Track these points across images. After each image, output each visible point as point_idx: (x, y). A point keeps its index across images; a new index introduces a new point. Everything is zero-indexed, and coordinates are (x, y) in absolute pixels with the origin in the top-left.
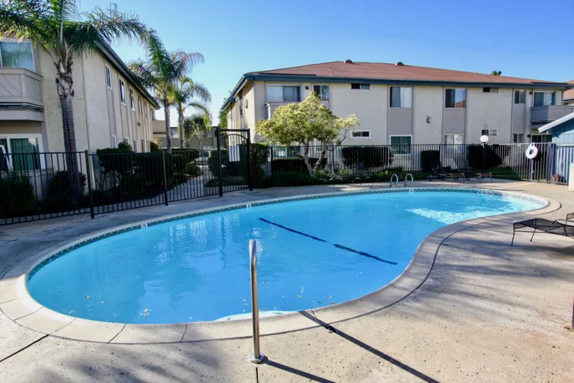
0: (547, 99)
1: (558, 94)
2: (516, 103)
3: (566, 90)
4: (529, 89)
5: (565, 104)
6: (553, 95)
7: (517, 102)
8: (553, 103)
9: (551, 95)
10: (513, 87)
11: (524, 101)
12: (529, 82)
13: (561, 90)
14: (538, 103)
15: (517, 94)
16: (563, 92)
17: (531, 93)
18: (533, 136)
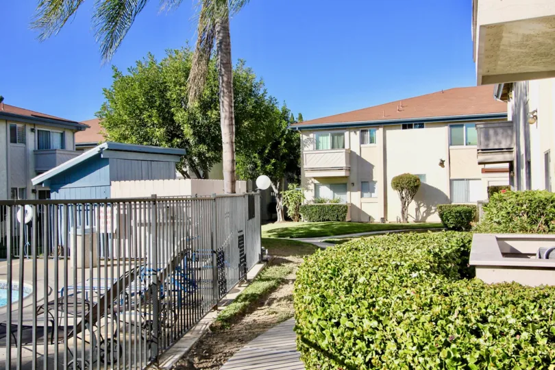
0: (55, 140)
1: (68, 135)
2: (11, 142)
3: (76, 131)
4: (30, 124)
5: (77, 150)
6: (63, 135)
7: (13, 140)
8: (63, 146)
9: (59, 135)
10: (7, 118)
11: (23, 141)
12: (29, 115)
13: (72, 130)
14: (44, 145)
15: (13, 130)
16: (74, 133)
17: (32, 130)
18: (40, 191)
